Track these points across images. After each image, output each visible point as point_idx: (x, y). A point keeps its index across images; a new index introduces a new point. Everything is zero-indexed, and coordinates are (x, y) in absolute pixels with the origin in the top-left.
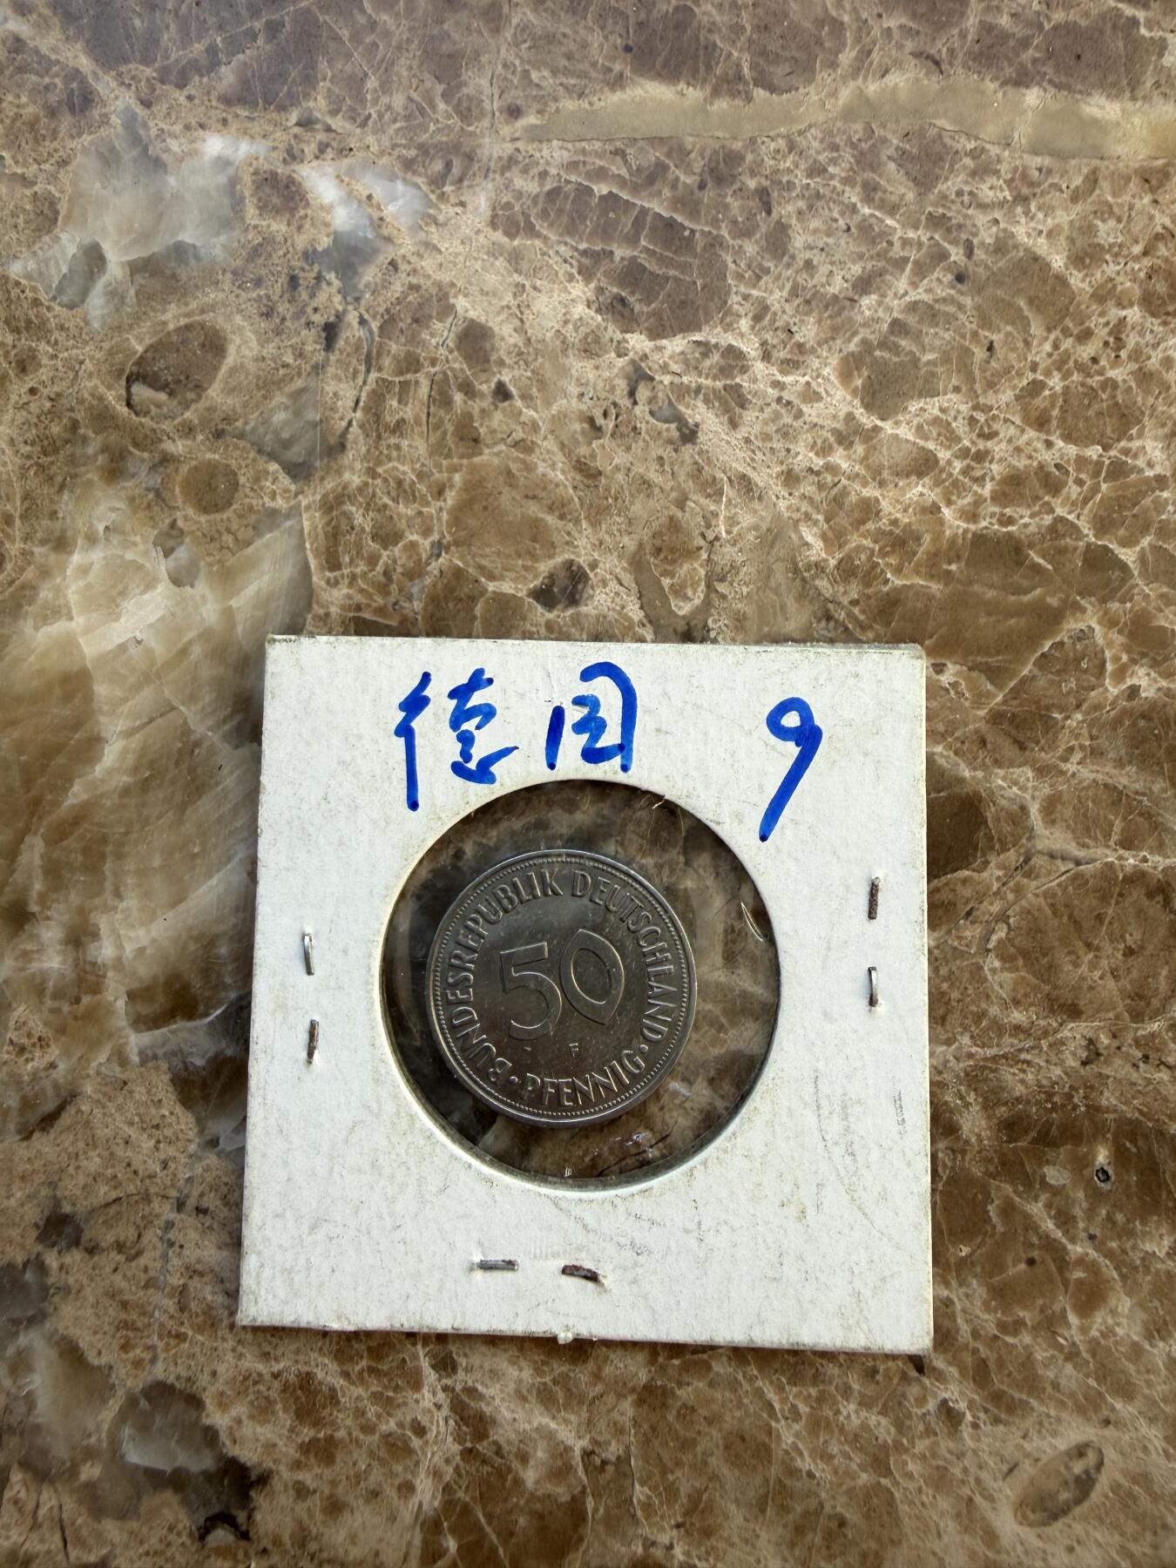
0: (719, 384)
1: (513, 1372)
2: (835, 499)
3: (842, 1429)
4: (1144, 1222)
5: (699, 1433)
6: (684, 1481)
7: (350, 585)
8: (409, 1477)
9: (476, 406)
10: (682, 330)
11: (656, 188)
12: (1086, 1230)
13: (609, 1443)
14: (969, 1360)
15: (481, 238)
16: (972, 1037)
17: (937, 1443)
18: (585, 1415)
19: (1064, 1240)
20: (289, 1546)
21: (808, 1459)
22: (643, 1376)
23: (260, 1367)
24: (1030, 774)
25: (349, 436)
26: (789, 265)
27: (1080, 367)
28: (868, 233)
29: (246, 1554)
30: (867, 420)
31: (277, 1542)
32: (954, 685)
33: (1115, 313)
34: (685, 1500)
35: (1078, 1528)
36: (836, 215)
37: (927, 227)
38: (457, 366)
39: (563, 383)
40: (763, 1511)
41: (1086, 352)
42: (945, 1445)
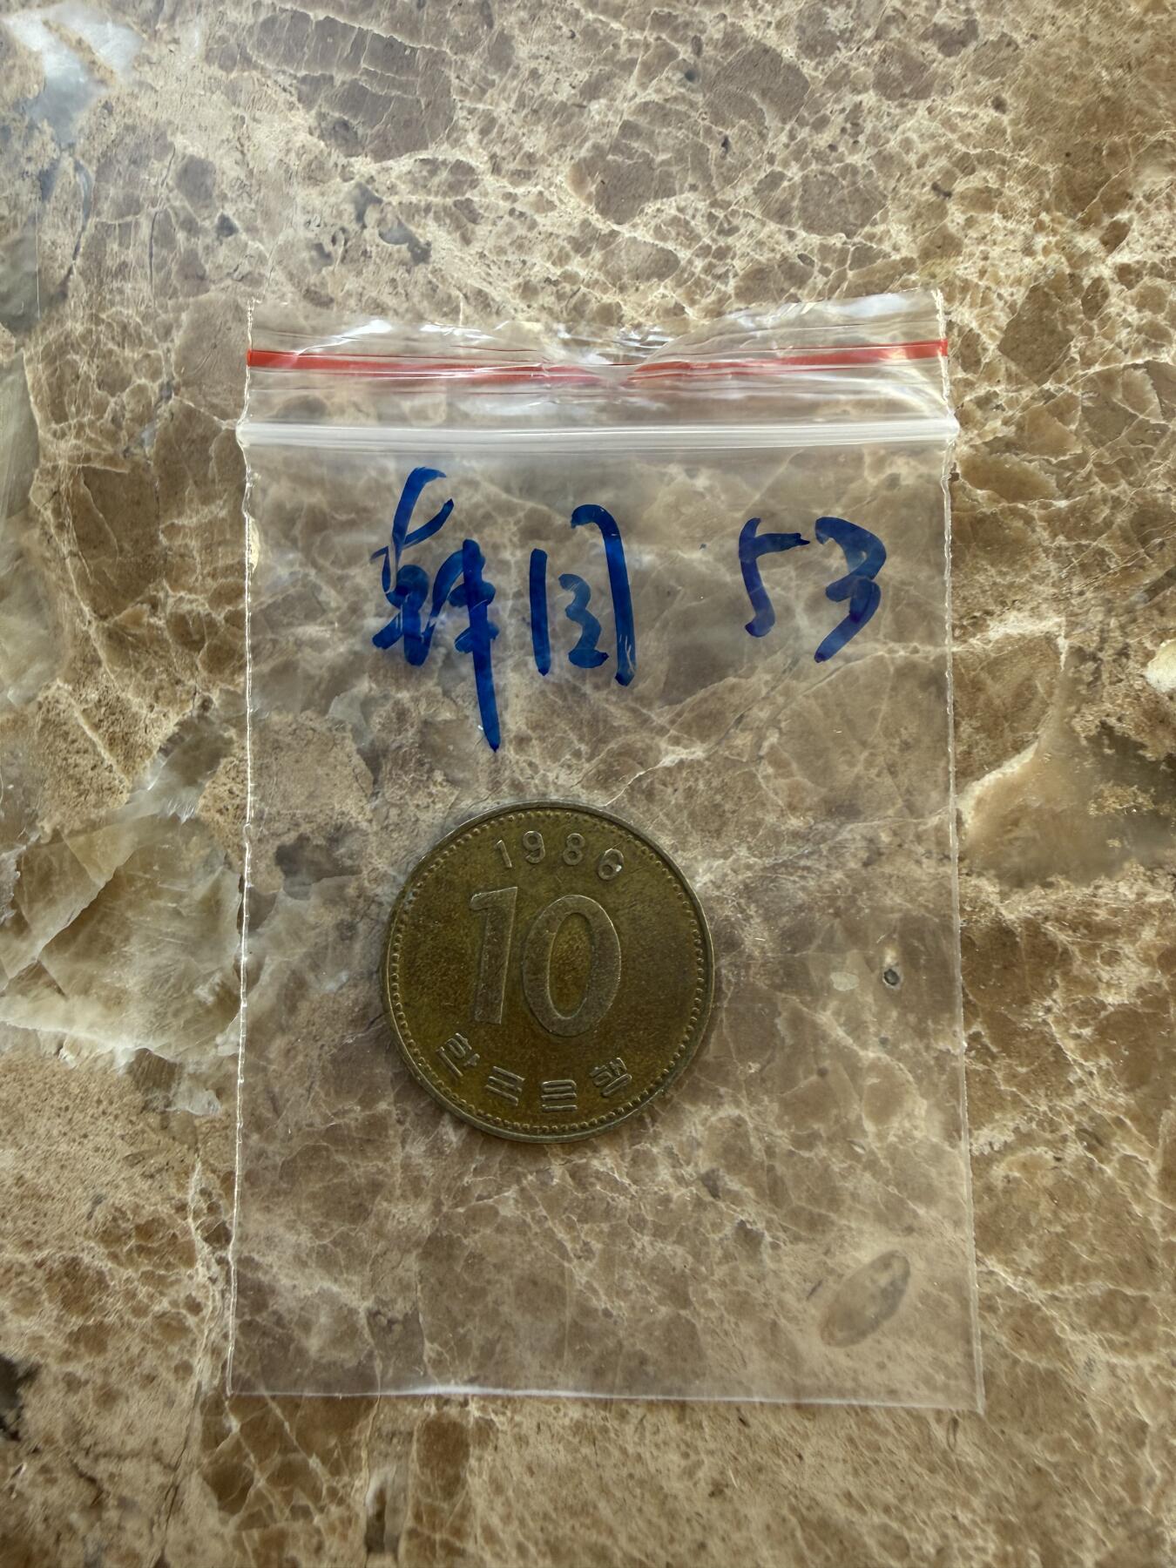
0: (449, 201)
1: (291, 1238)
2: (575, 308)
3: (637, 1263)
4: (936, 1022)
5: (489, 1282)
6: (475, 1333)
7: (78, 436)
8: (186, 1357)
9: (200, 243)
10: (407, 150)
11: (373, 10)
12: (877, 1034)
13: (394, 1301)
14: (764, 1179)
15: (197, 72)
16: (749, 848)
17: (736, 1269)
18: (368, 1273)
19: (856, 1047)
20: (61, 1443)
21: (604, 1298)
22: (427, 1229)
23: (23, 1258)
24: (793, 574)
25: (70, 284)
26: (514, 76)
27: (819, 156)
28: (592, 37)
29: (16, 1455)
30: (603, 225)
31: (49, 1440)
32: (710, 489)
33: (850, 99)
34: (477, 1353)
35: (888, 1344)
36: (559, 22)
37: (652, 28)
38: (177, 204)
39: (288, 212)
40: (559, 1356)
41: (823, 140)
42: (745, 1269)
